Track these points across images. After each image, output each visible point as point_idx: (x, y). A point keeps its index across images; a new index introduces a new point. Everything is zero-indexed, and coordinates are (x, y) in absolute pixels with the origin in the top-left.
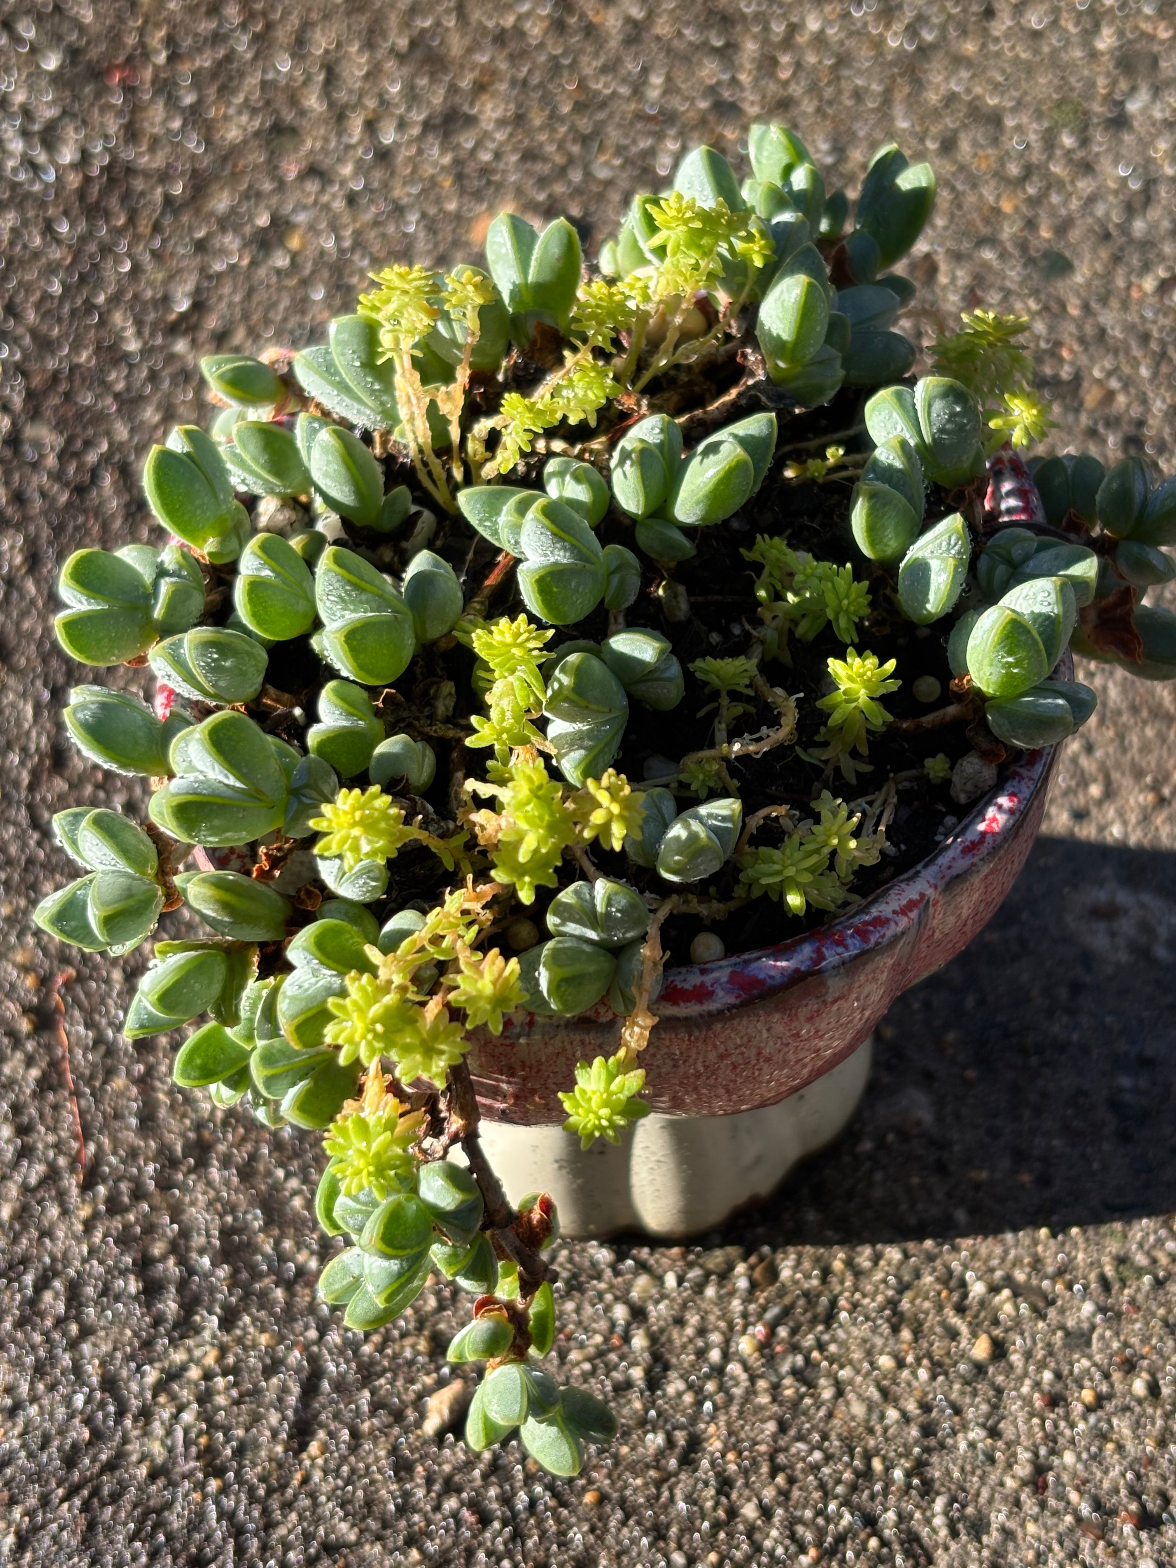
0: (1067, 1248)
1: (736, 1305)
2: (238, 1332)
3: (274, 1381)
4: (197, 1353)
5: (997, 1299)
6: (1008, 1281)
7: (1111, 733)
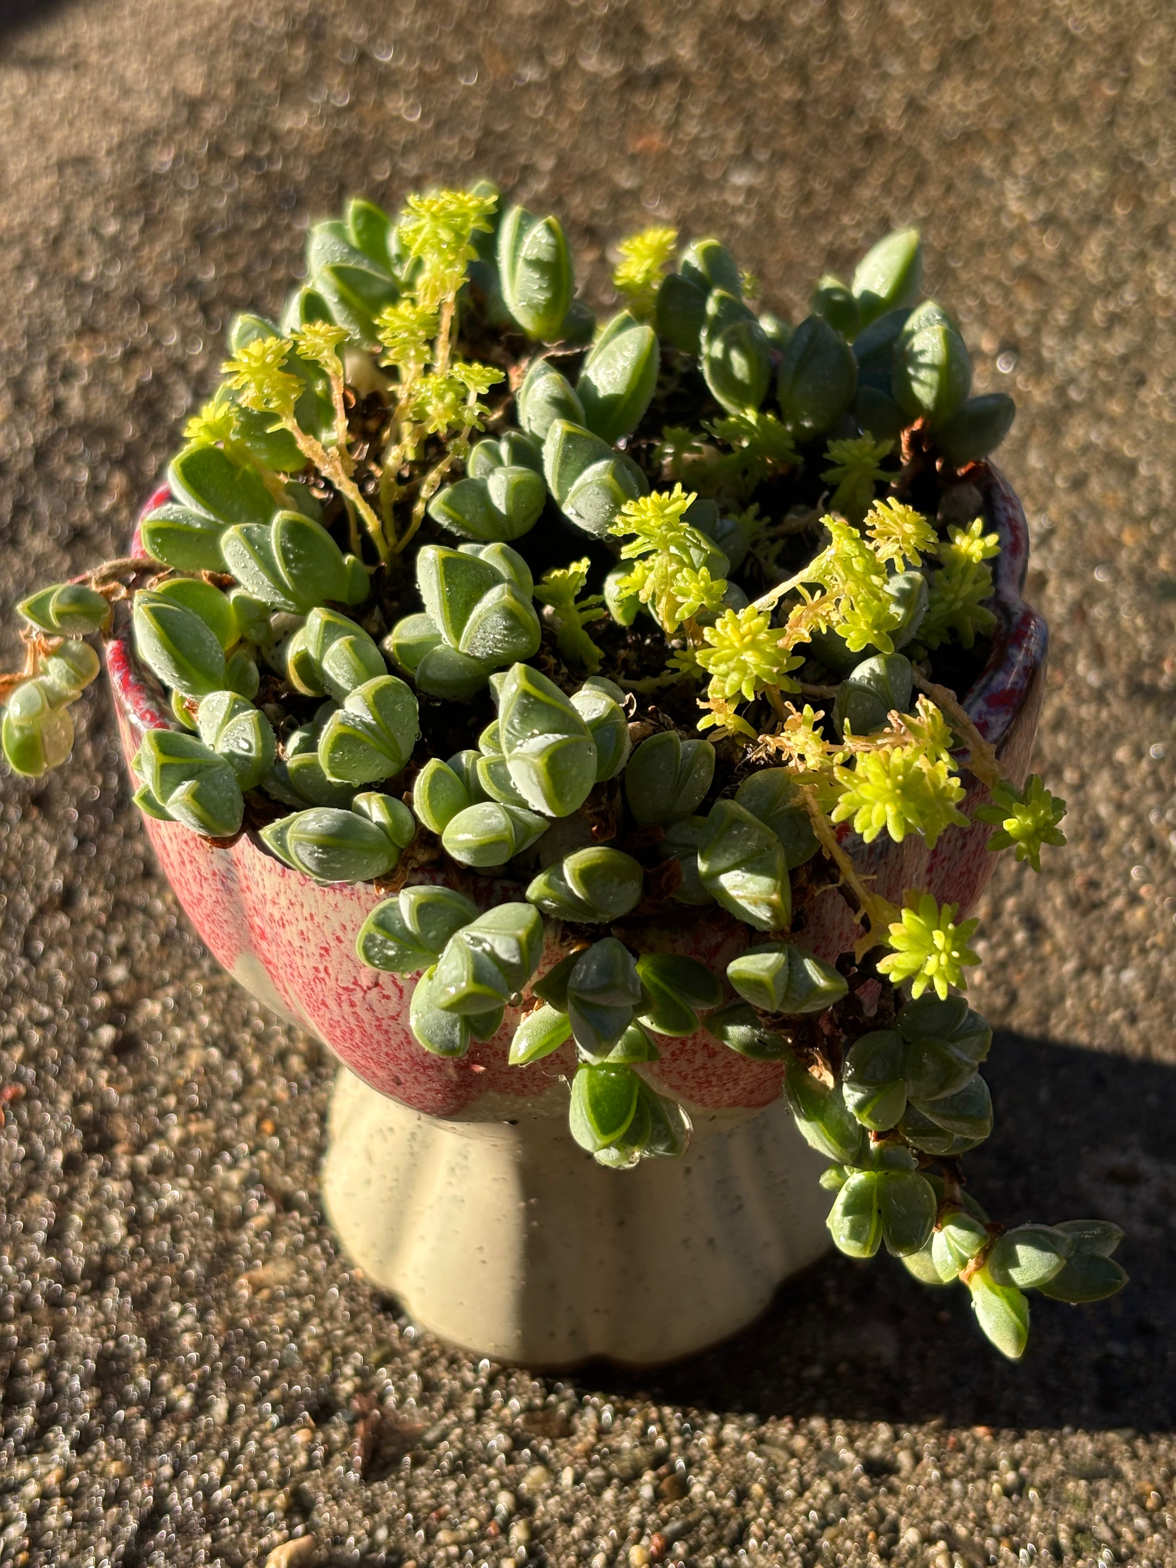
0: (1020, 1510)
1: (634, 1512)
2: (90, 1456)
3: (114, 1510)
4: (40, 1471)
5: (932, 1550)
6: (947, 1533)
7: (1159, 1007)
